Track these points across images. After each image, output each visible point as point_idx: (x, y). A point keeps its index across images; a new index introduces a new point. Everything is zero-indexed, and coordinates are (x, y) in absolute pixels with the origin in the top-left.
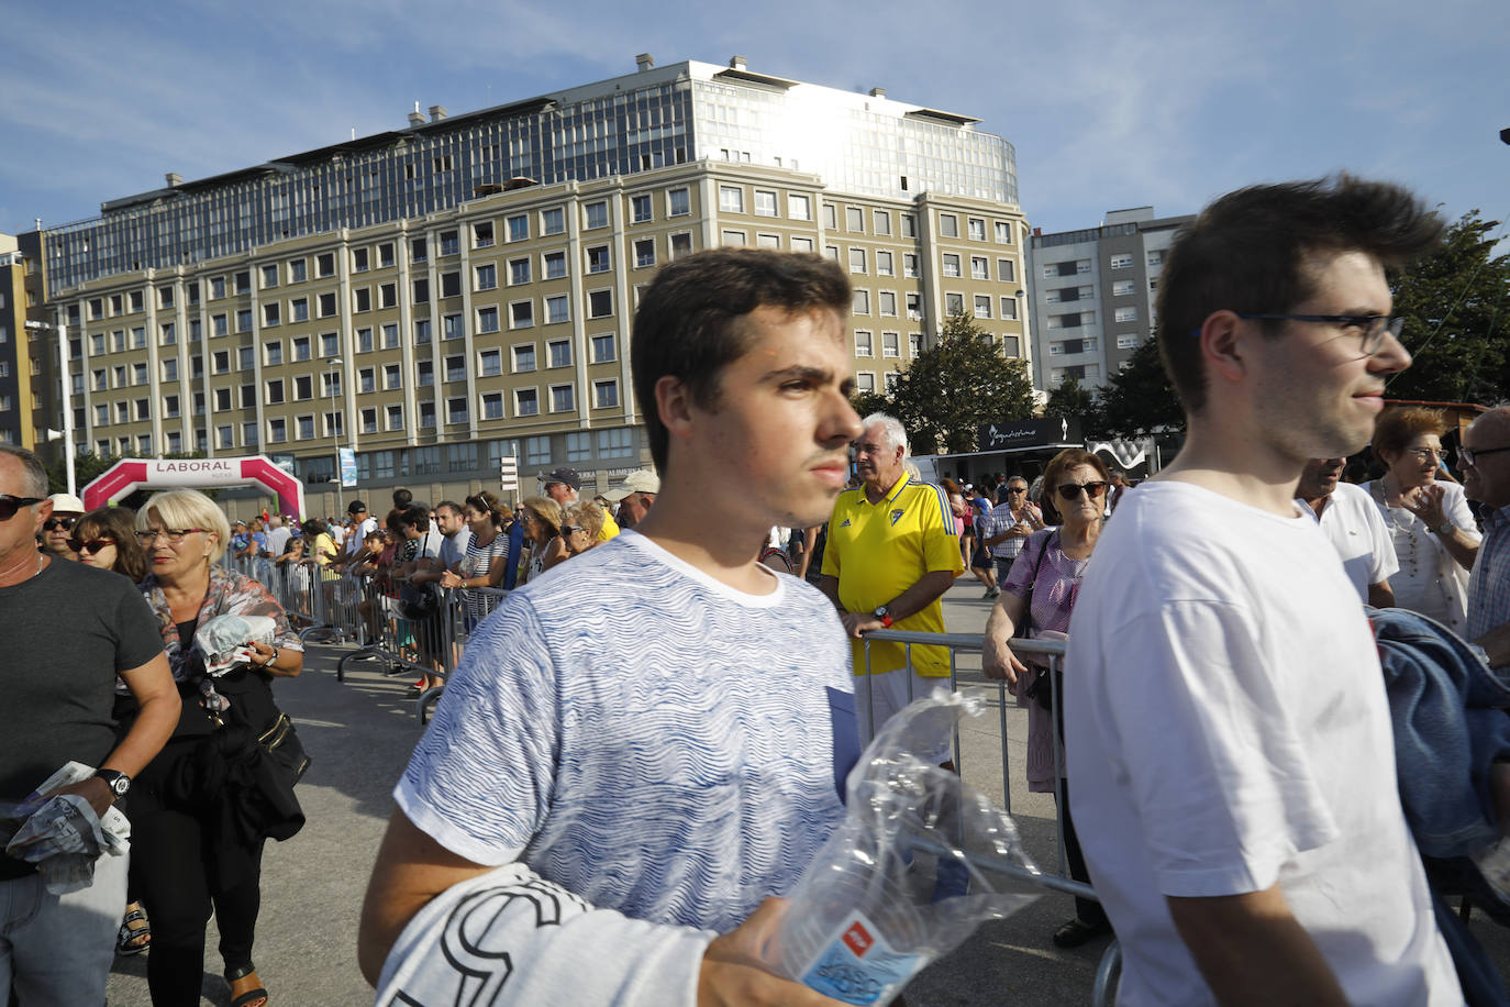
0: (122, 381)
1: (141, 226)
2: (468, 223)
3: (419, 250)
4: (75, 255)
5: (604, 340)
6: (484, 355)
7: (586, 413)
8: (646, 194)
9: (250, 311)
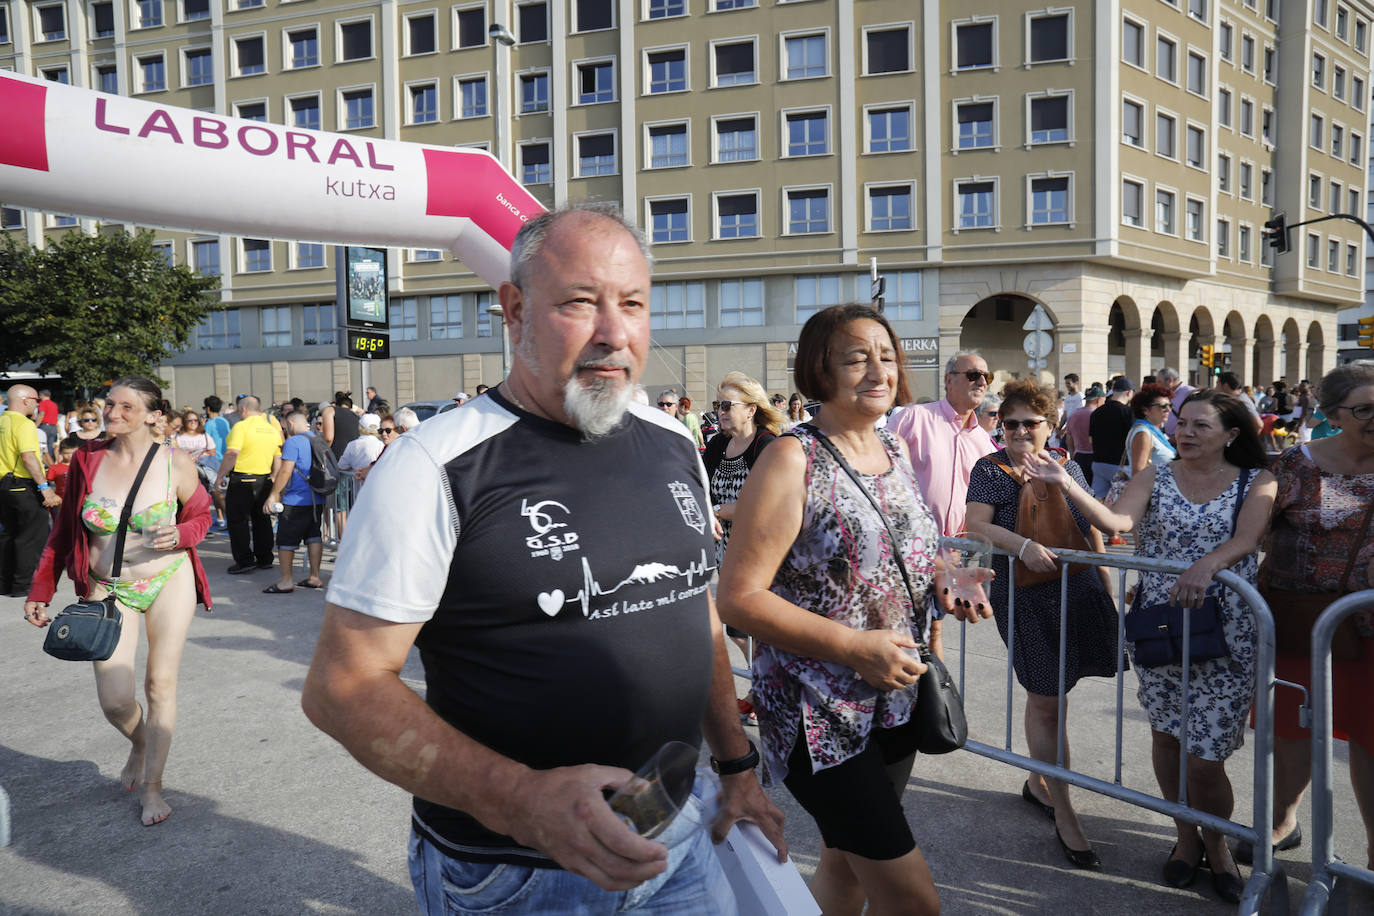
5: (889, 115)
6: (656, 132)
7: (850, 239)
9: (207, 52)
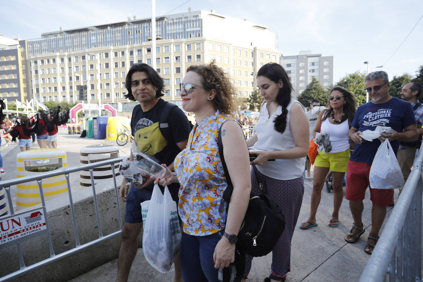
0: (49, 81)
1: (54, 41)
2: (145, 48)
3: (131, 53)
4: (35, 47)
5: (178, 79)
7: (173, 97)
8: (190, 44)
9: (85, 66)
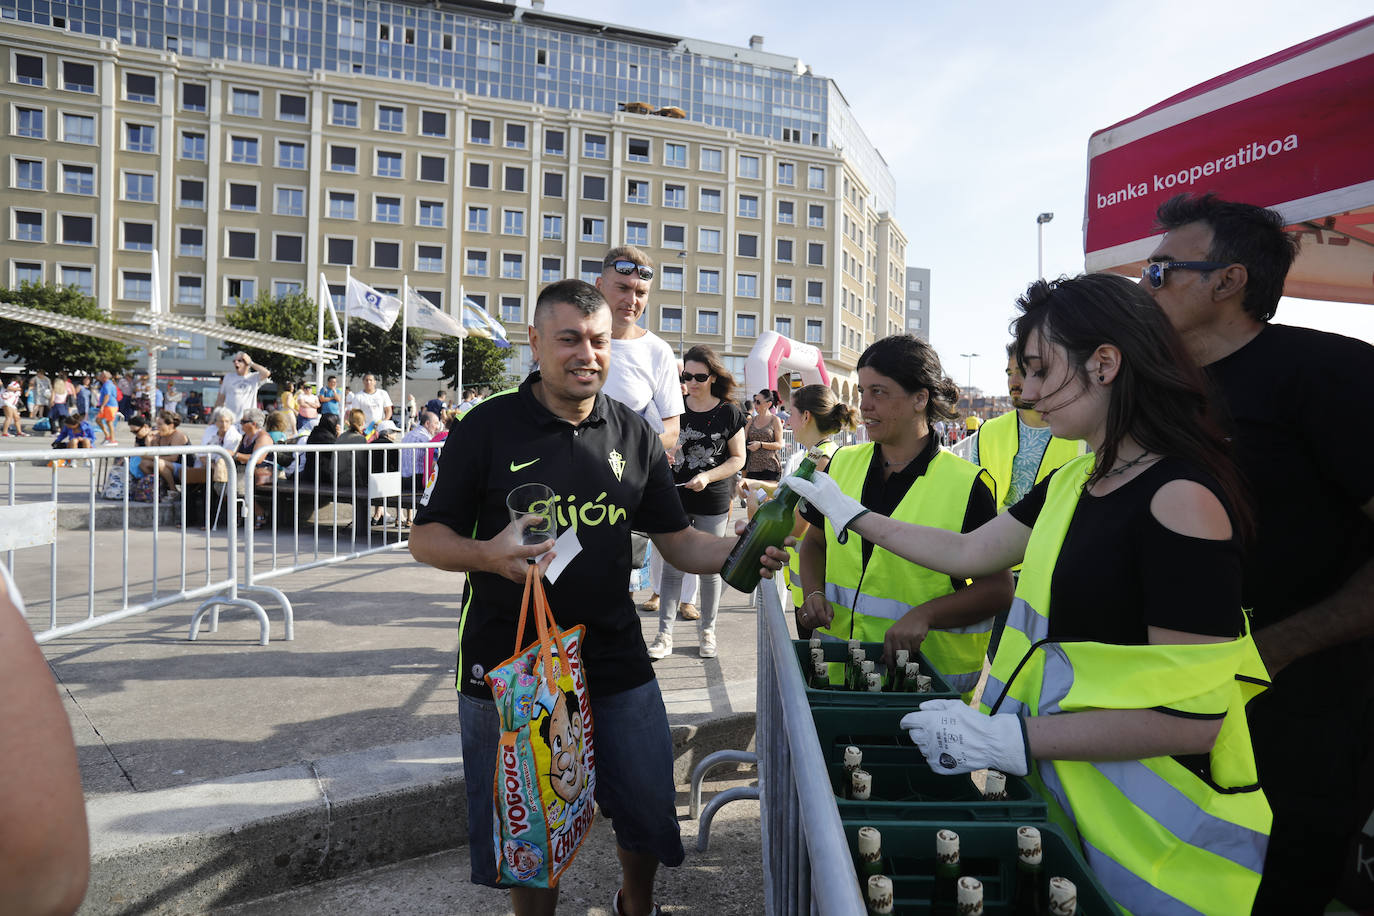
2: (623, 134)
3: (555, 141)
5: (747, 278)
8: (792, 162)
